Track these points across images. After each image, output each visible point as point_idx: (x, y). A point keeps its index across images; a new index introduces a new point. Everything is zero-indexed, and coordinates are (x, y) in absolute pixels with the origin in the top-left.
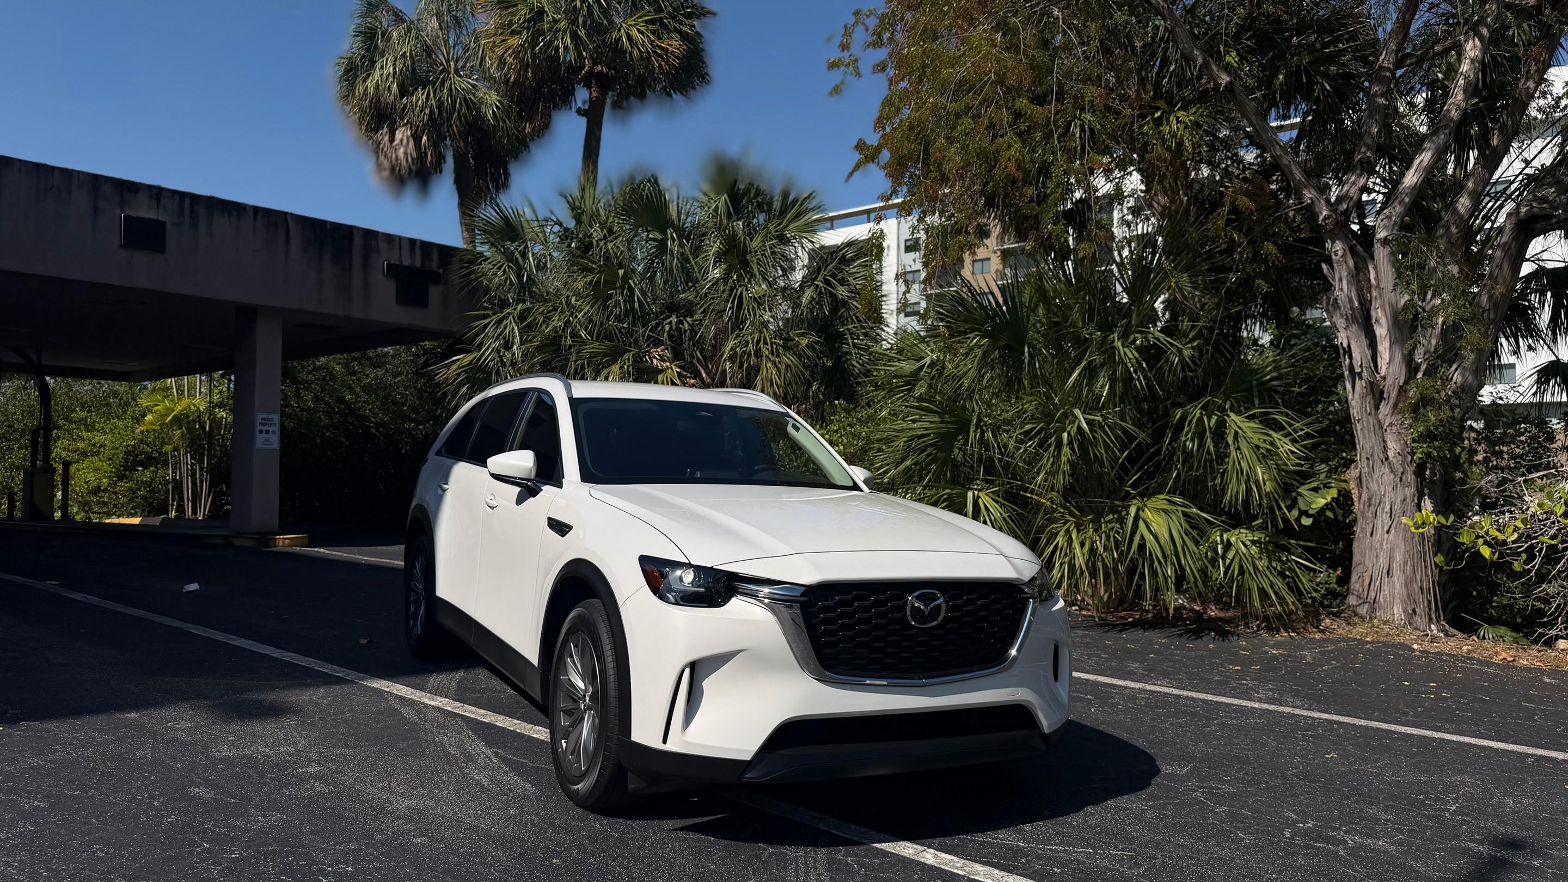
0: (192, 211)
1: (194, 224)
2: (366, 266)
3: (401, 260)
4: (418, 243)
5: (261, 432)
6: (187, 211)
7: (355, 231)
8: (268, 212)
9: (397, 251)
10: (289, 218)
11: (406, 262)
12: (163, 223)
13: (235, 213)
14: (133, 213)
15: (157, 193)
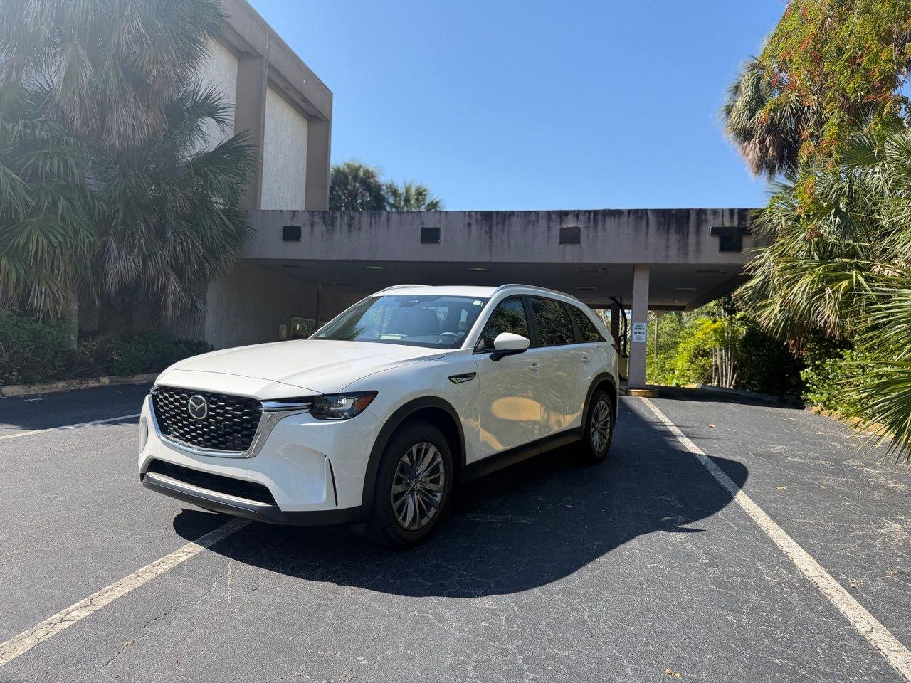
0: (594, 219)
1: (596, 226)
2: (698, 231)
3: (723, 225)
4: (736, 211)
5: (636, 333)
6: (592, 220)
7: (691, 212)
8: (636, 211)
9: (720, 219)
10: (649, 212)
11: (727, 224)
12: (578, 229)
13: (617, 216)
14: (564, 226)
15: (577, 214)
